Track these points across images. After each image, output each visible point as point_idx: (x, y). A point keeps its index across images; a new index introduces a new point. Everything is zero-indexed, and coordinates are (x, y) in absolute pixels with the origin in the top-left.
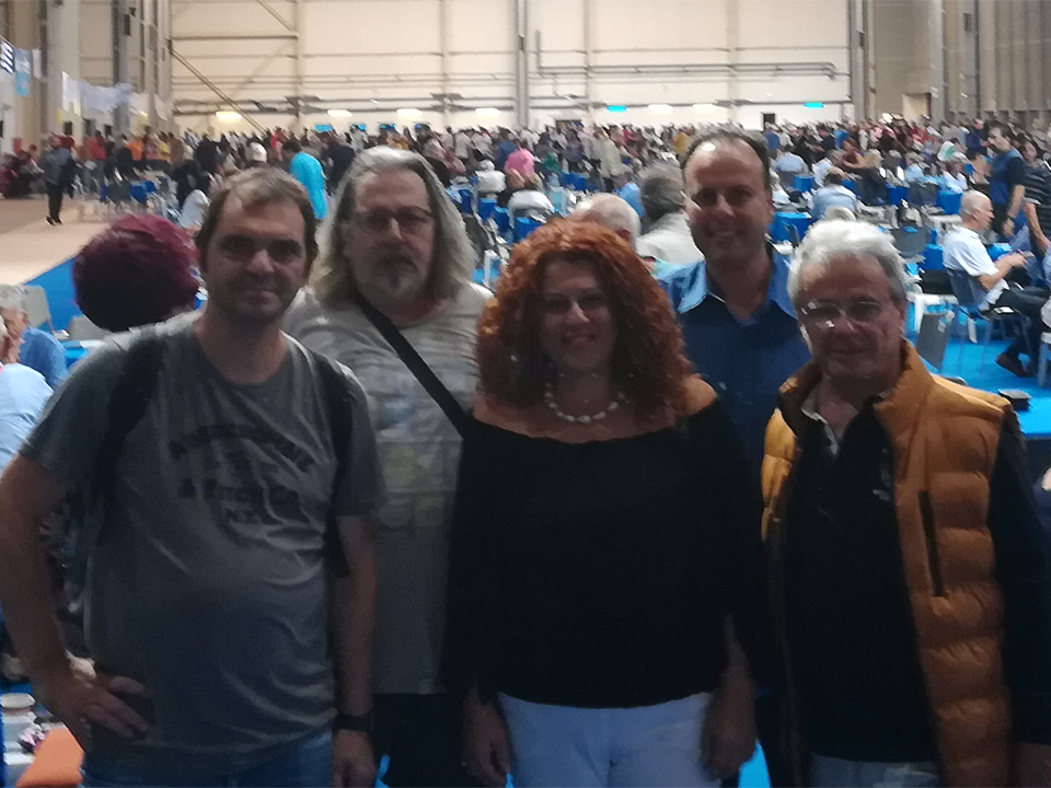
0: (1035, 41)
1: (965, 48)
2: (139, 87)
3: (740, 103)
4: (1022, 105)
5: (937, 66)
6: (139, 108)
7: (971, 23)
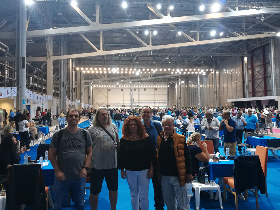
0: (187, 100)
1: (179, 101)
2: (91, 104)
3: (155, 106)
4: (186, 107)
5: (176, 102)
6: (91, 106)
7: (180, 98)
